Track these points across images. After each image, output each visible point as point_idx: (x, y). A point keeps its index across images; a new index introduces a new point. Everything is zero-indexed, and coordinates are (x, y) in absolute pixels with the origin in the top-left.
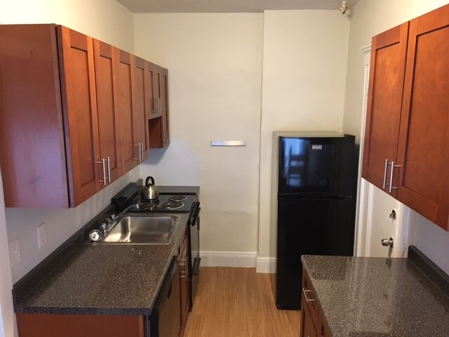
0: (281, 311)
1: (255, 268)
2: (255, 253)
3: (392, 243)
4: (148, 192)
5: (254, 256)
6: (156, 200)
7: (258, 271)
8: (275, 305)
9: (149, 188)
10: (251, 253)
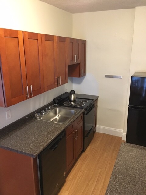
2: (123, 130)
4: (71, 97)
6: (75, 101)
7: (122, 139)
9: (72, 95)
10: (121, 130)
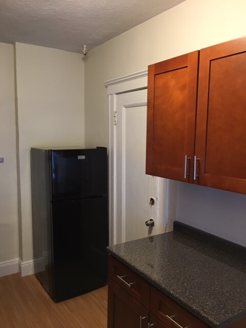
0: (59, 304)
1: (20, 273)
2: (18, 259)
3: (153, 223)
5: (17, 262)
7: (23, 275)
8: (51, 300)
